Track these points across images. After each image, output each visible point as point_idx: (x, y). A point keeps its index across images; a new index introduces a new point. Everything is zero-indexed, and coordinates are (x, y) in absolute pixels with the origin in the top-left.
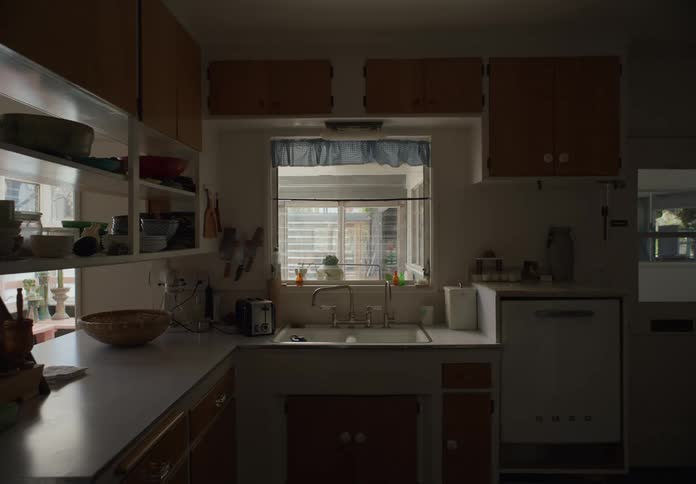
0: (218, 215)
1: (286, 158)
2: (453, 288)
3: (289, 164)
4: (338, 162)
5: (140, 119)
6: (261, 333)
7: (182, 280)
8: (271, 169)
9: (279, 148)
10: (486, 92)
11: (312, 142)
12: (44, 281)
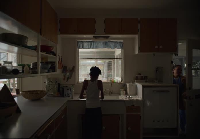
0: (62, 62)
1: (82, 46)
2: (130, 84)
3: (82, 48)
4: (96, 48)
5: (41, 35)
6: (67, 96)
7: (51, 81)
8: (77, 49)
9: (79, 43)
10: (139, 28)
11: (89, 42)
12: (9, 81)
